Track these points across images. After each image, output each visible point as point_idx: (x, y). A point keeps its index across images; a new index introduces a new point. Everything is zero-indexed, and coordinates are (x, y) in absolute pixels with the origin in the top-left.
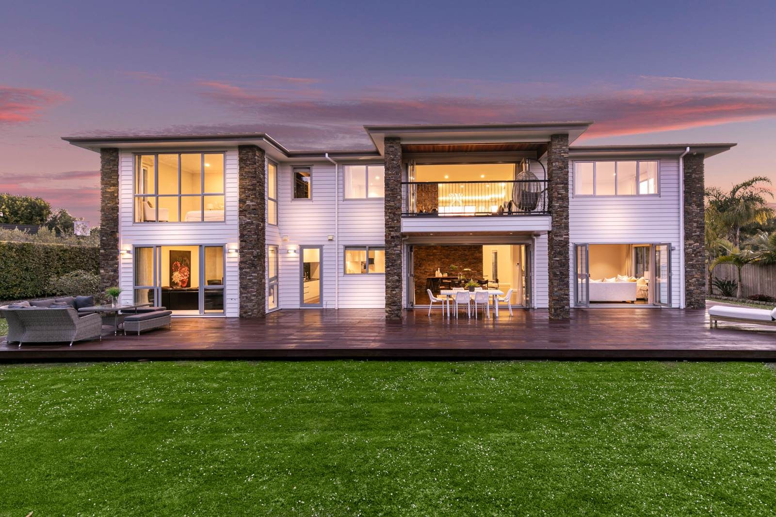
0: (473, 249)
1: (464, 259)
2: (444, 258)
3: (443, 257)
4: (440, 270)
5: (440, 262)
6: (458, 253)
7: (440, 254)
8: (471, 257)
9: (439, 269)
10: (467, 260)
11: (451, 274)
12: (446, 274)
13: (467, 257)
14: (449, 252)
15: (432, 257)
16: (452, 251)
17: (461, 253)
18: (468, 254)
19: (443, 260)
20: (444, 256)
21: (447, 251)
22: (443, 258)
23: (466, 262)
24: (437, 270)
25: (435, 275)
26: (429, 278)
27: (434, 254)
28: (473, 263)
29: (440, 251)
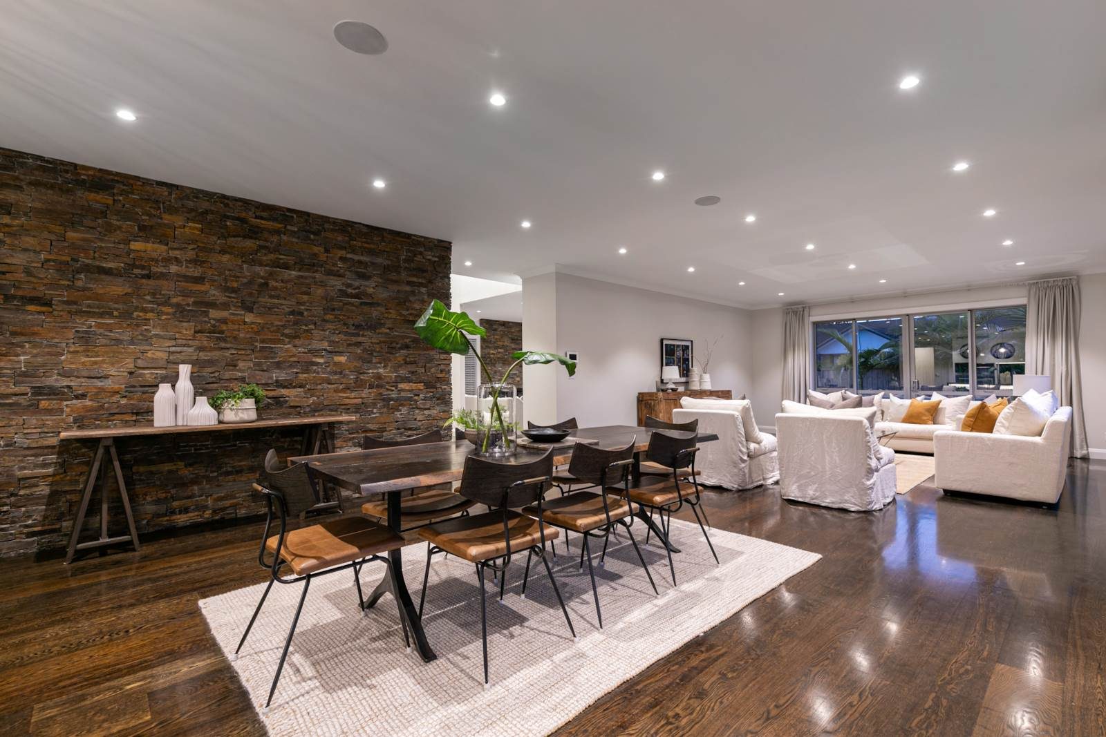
0: (404, 275)
1: (359, 319)
2: (225, 306)
3: (215, 294)
4: (193, 379)
5: (187, 328)
6: (323, 284)
7: (195, 272)
8: (393, 314)
9: (185, 370)
10: (374, 326)
11: (278, 402)
12: (249, 403)
13: (375, 313)
14: (261, 271)
15: (117, 288)
16: (286, 267)
17: (337, 283)
18: (382, 294)
19: (214, 314)
20: (227, 289)
21: (252, 262)
22: (212, 305)
23: (369, 338)
24: (173, 380)
25: (146, 413)
26: (92, 443)
27: (140, 270)
28: (407, 347)
29: (191, 254)
